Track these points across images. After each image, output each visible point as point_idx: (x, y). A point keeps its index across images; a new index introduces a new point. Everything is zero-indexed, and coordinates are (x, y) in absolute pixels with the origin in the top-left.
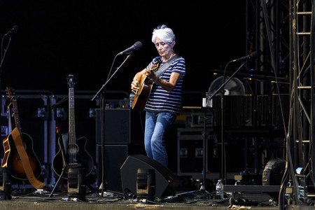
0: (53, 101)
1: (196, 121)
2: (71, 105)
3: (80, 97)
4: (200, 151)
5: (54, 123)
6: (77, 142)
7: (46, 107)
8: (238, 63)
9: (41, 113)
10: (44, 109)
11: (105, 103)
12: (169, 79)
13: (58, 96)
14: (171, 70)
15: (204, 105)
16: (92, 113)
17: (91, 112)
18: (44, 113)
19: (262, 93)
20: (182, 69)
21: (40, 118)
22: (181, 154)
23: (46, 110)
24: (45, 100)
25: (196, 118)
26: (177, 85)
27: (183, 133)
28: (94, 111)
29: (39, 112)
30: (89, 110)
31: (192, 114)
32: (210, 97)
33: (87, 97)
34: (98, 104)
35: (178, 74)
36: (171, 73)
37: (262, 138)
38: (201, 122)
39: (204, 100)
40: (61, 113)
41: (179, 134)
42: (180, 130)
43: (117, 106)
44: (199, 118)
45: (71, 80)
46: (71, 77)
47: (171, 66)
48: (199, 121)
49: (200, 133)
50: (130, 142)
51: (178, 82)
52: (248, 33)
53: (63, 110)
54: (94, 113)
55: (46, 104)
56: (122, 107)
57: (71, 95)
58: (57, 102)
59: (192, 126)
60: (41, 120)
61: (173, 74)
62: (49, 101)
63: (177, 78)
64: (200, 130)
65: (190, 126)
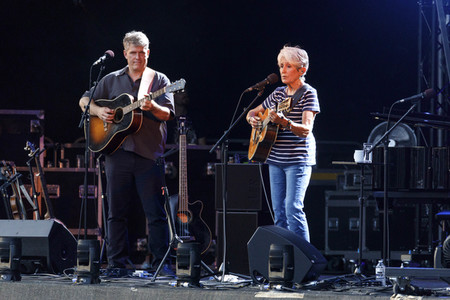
1: (350, 182)
2: (183, 158)
4: (356, 222)
6: (190, 207)
8: (407, 105)
11: (228, 156)
15: (357, 159)
16: (211, 170)
17: (209, 168)
19: (440, 145)
22: (330, 225)
25: (350, 177)
27: (332, 198)
28: (213, 166)
30: (206, 166)
31: (345, 173)
32: (368, 149)
34: (219, 157)
38: (356, 183)
39: (357, 153)
40: (170, 169)
41: (327, 198)
42: (329, 193)
44: (355, 178)
46: (183, 120)
48: (354, 181)
49: (355, 198)
50: (261, 209)
53: (171, 164)
54: (213, 169)
57: (183, 144)
59: (345, 187)
64: (356, 193)
65: (342, 188)
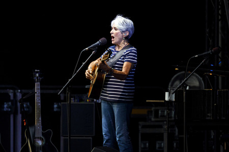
0: (19, 96)
1: (156, 116)
2: (37, 99)
3: (45, 92)
4: (161, 144)
5: (19, 116)
6: (43, 134)
7: (12, 101)
8: (200, 59)
9: (7, 107)
10: (10, 103)
11: (71, 97)
12: (122, 68)
13: (24, 91)
14: (123, 59)
15: (167, 98)
16: (57, 108)
17: (55, 106)
18: (10, 107)
19: (220, 87)
20: (134, 59)
21: (7, 111)
22: (142, 146)
23: (12, 104)
24: (11, 95)
25: (157, 112)
26: (129, 74)
27: (144, 127)
28: (58, 105)
29: (5, 106)
30: (53, 105)
31: (153, 109)
32: (172, 91)
33: (52, 92)
34: (62, 98)
35: (130, 64)
36: (123, 62)
37: (221, 131)
38: (161, 116)
39: (167, 94)
40: (28, 107)
41: (140, 127)
42: (141, 123)
43: (81, 100)
44: (160, 112)
45: (37, 75)
46: (37, 72)
47: (123, 56)
48: (160, 115)
49: (161, 127)
50: (94, 135)
51: (131, 71)
52: (208, 30)
53: (28, 104)
54: (59, 107)
55: (12, 98)
56: (86, 101)
57: (38, 89)
58: (23, 96)
59: (153, 119)
60: (7, 114)
61: (125, 64)
62: (15, 95)
63: (129, 67)
64: (161, 123)
65: (151, 120)
